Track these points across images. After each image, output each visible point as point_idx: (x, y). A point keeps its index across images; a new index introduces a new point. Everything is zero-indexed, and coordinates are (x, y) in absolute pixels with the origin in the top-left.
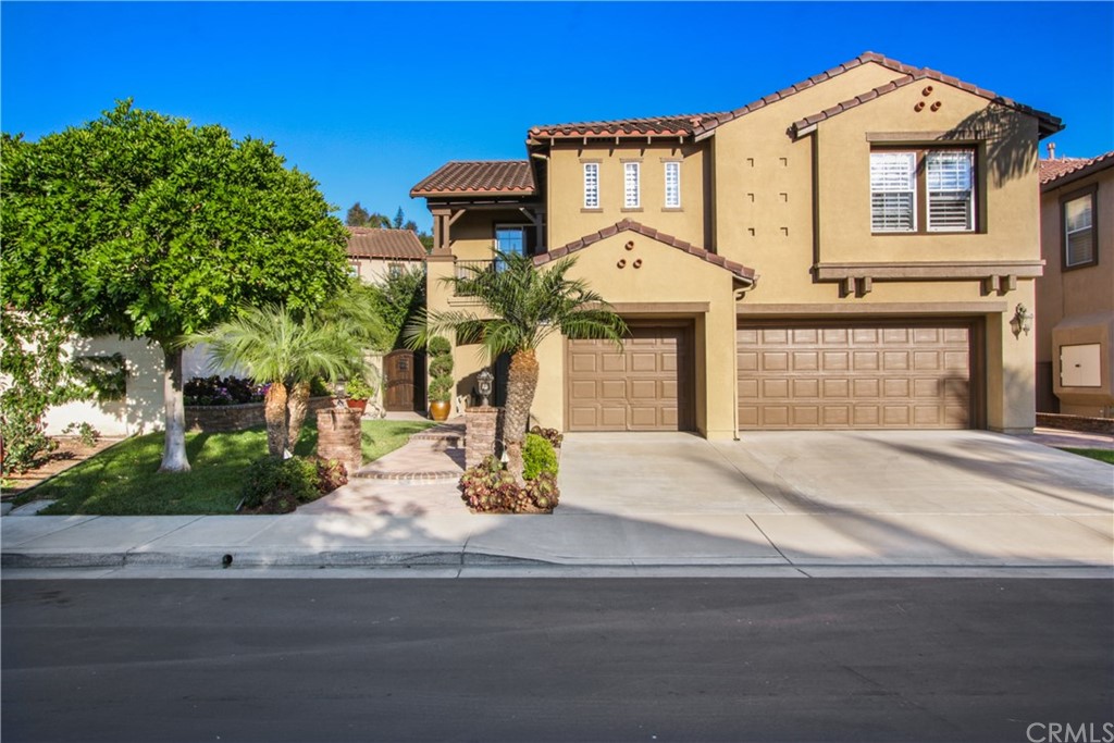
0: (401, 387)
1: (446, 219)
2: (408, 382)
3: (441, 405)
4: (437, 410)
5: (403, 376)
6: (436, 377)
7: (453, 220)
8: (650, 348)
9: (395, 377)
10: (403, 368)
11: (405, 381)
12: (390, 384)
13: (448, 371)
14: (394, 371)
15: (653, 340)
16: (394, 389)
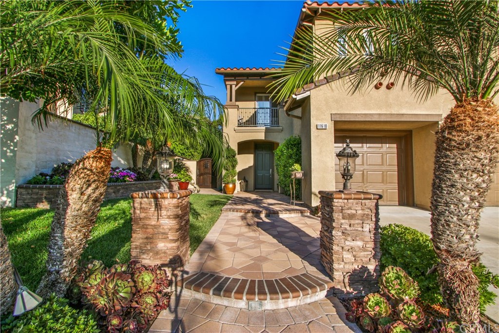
0: (205, 176)
1: (233, 86)
2: (209, 174)
3: (231, 186)
4: (229, 188)
5: (206, 171)
6: (227, 170)
7: (237, 87)
8: (377, 150)
9: (202, 171)
10: (206, 167)
11: (207, 173)
12: (199, 175)
13: (234, 167)
14: (202, 168)
15: (380, 145)
16: (202, 177)
